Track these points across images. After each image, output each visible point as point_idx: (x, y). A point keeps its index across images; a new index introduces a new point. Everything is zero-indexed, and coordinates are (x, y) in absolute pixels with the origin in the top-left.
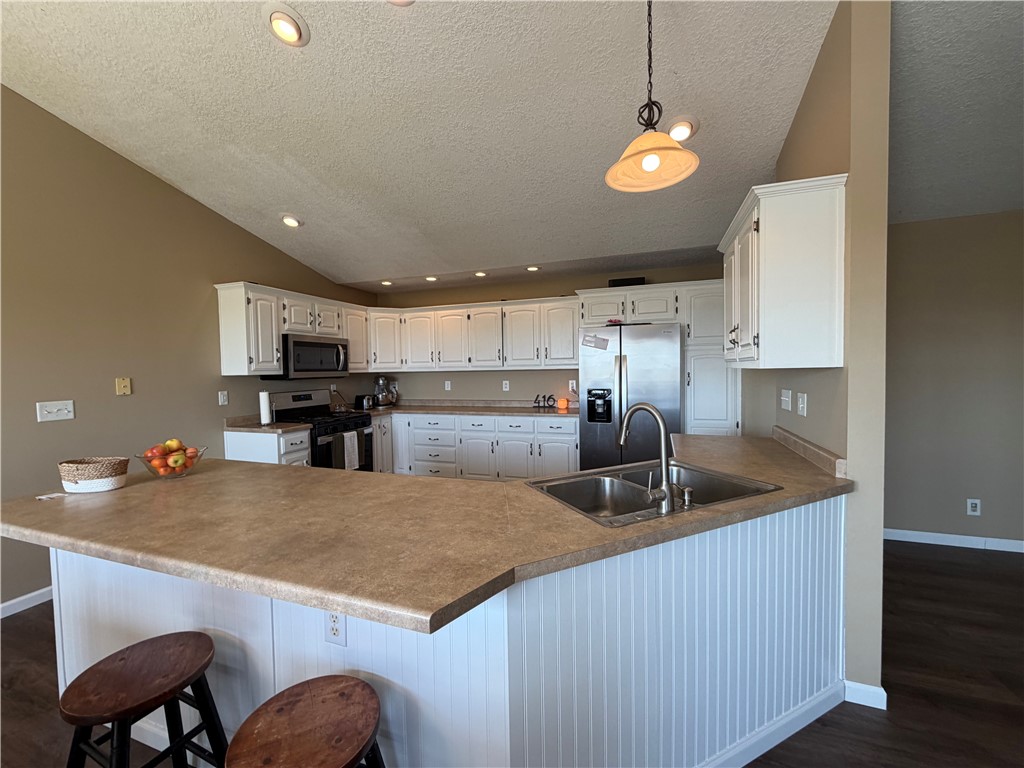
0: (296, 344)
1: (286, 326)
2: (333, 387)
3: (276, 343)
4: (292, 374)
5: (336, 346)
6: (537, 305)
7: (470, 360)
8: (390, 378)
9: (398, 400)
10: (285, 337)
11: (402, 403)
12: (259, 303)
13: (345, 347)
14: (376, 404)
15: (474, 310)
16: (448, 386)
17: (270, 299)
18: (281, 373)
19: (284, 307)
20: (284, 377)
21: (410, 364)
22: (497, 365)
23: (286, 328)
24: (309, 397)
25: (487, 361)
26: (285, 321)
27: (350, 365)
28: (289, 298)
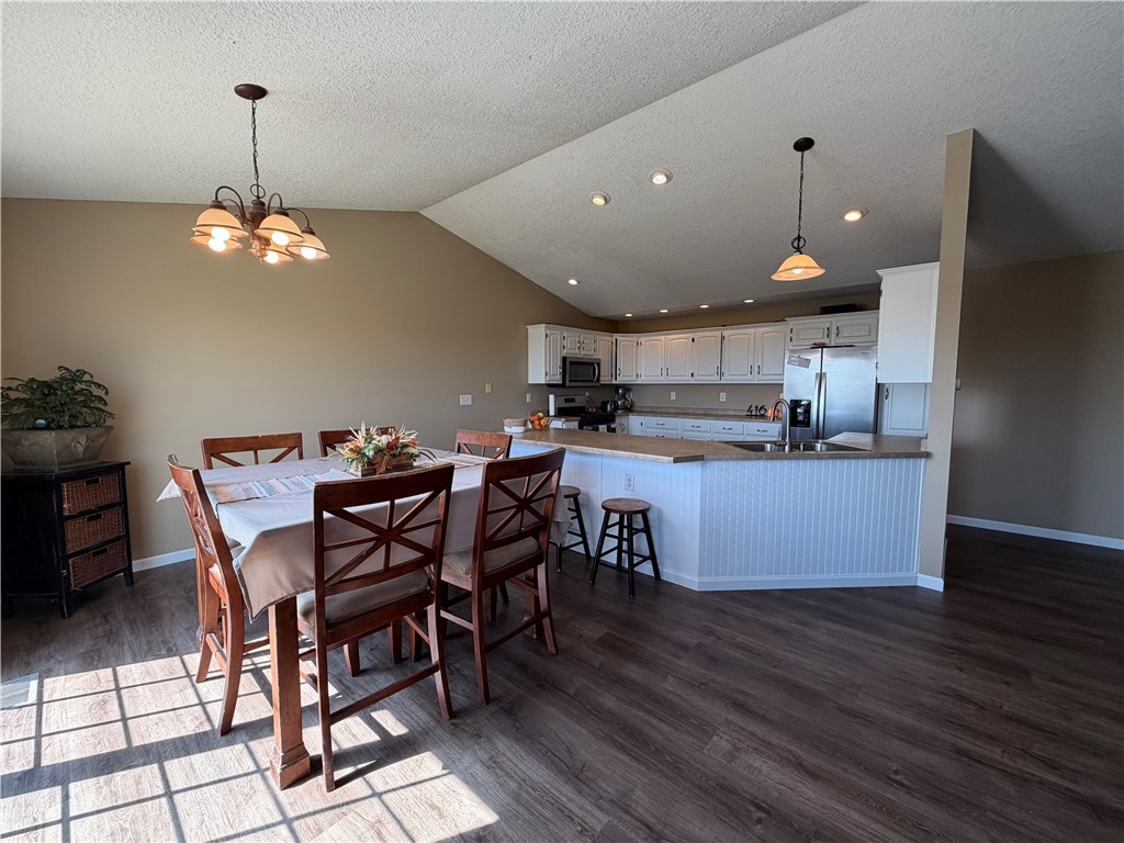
0: (571, 363)
1: (565, 351)
2: (587, 394)
3: (559, 363)
4: (568, 384)
5: (593, 364)
6: (753, 330)
7: (692, 375)
8: (627, 388)
9: (632, 406)
10: (564, 359)
11: (635, 409)
12: (552, 337)
13: (599, 365)
14: (616, 408)
15: (698, 334)
16: (673, 396)
18: (561, 383)
19: (564, 338)
20: (562, 386)
21: (643, 377)
22: (715, 379)
23: (565, 353)
24: (573, 400)
25: (707, 376)
26: (564, 347)
27: (601, 378)
28: (567, 332)
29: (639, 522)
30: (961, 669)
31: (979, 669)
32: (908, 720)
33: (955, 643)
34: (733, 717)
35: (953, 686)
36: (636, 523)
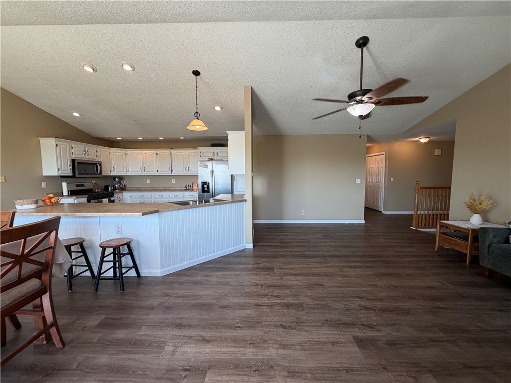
0: (78, 163)
1: (73, 156)
2: (93, 181)
3: (69, 163)
4: (77, 175)
5: (96, 164)
6: (184, 151)
7: (158, 171)
8: (121, 178)
9: (125, 187)
10: (73, 161)
11: (127, 189)
12: (61, 146)
13: (100, 165)
15: (159, 151)
16: (148, 181)
17: (66, 144)
18: (72, 175)
19: (72, 148)
20: (74, 176)
21: (130, 172)
22: (169, 173)
23: (73, 157)
24: (83, 185)
25: (165, 171)
26: (72, 153)
27: (103, 172)
28: (74, 144)
29: (124, 250)
30: (257, 275)
31: (262, 273)
32: (242, 300)
33: (256, 266)
34: (176, 332)
35: (255, 282)
36: (123, 250)
